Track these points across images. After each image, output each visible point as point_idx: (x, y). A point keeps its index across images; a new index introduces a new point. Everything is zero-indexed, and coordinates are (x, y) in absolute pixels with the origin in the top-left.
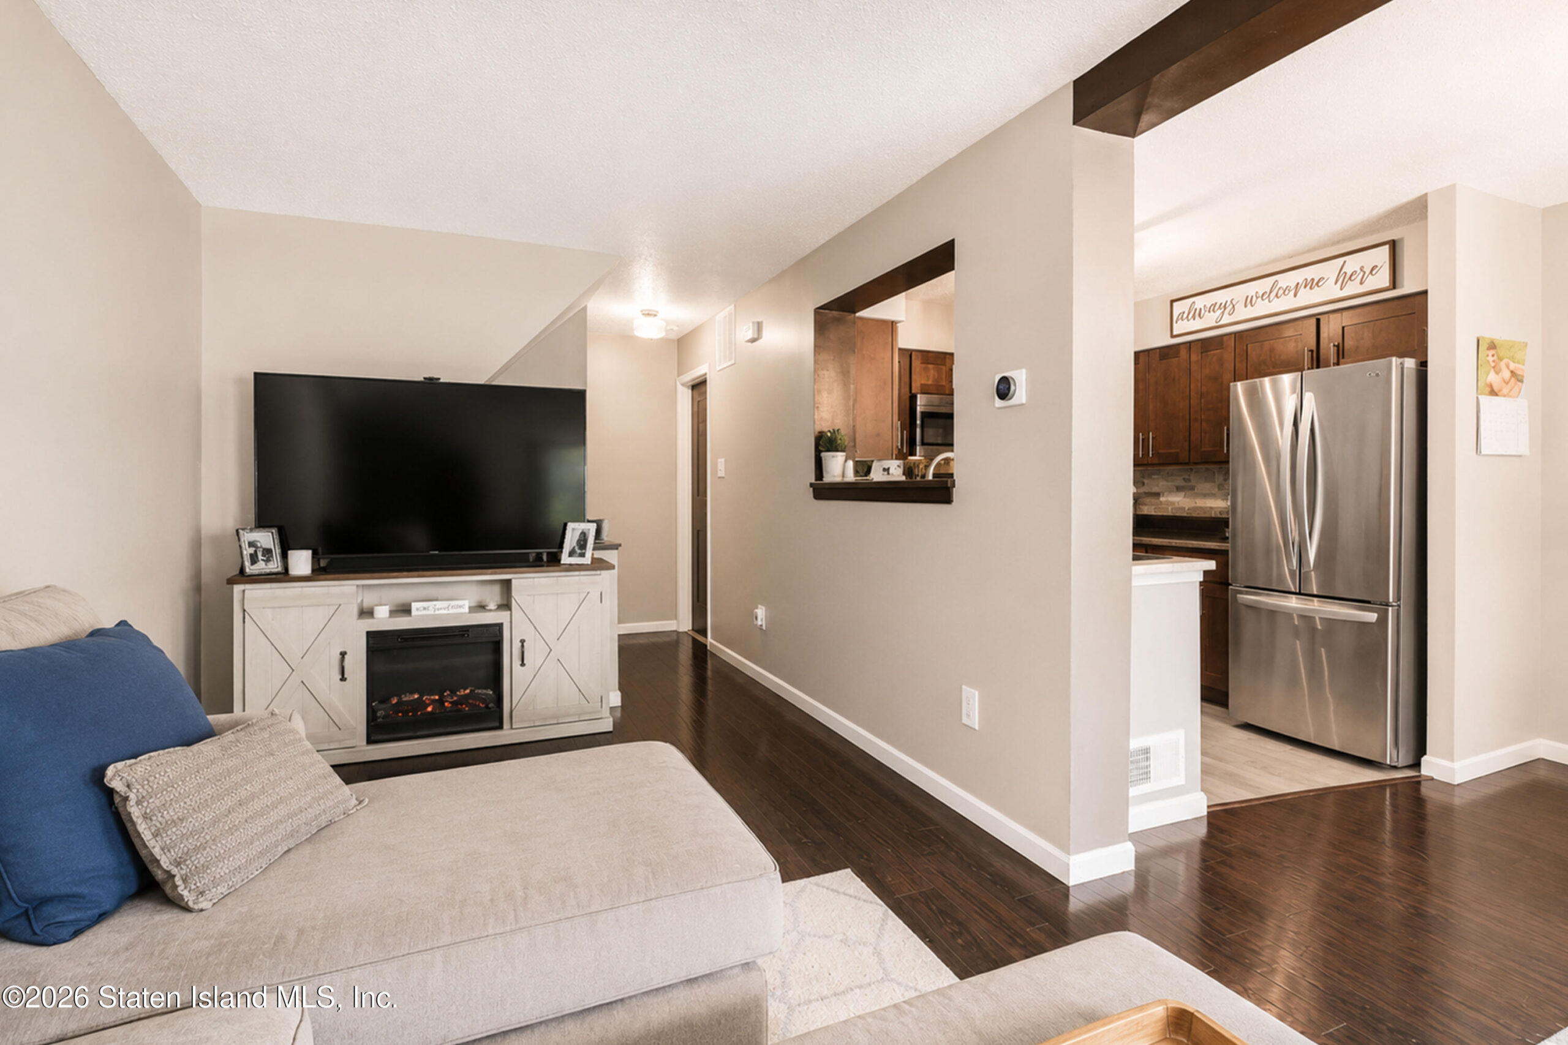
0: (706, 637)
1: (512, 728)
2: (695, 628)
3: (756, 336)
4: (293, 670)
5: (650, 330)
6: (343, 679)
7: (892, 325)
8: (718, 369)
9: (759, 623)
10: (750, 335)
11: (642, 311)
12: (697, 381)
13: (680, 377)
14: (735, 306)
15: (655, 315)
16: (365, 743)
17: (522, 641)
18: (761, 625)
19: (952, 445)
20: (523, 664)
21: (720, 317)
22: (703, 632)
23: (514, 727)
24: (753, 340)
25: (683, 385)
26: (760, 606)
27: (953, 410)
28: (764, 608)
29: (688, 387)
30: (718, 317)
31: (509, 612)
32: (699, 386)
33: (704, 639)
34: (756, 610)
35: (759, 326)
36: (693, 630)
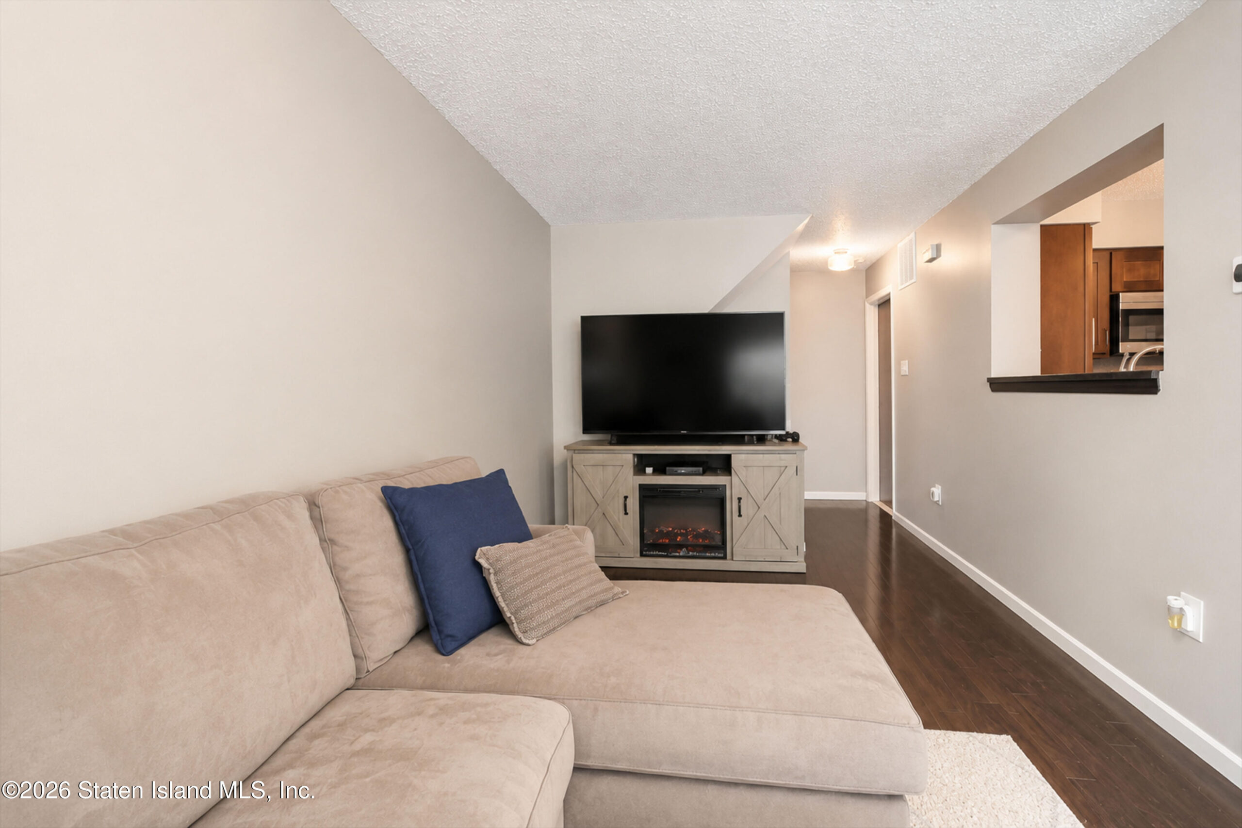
0: (891, 508)
1: (732, 559)
2: (881, 500)
3: (935, 256)
4: (598, 505)
5: (841, 264)
6: (626, 513)
7: (1085, 230)
8: (899, 289)
9: (936, 499)
10: (928, 256)
11: (834, 250)
12: (882, 301)
13: (868, 299)
14: (915, 233)
15: (846, 252)
16: (639, 555)
17: (740, 499)
18: (939, 501)
19: (1162, 340)
20: (740, 515)
21: (901, 245)
22: (889, 503)
23: (734, 559)
24: (931, 260)
25: (871, 304)
26: (937, 485)
27: (1163, 305)
28: (940, 487)
29: (875, 306)
30: (899, 245)
31: (729, 477)
32: (884, 304)
33: (890, 509)
34: (933, 489)
35: (938, 248)
36: (880, 501)
